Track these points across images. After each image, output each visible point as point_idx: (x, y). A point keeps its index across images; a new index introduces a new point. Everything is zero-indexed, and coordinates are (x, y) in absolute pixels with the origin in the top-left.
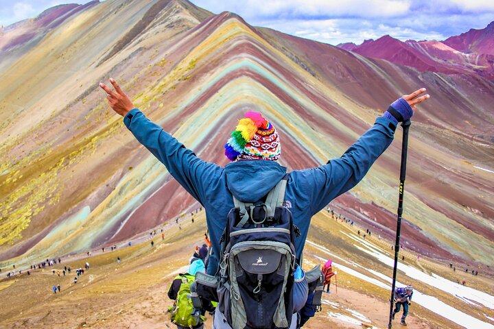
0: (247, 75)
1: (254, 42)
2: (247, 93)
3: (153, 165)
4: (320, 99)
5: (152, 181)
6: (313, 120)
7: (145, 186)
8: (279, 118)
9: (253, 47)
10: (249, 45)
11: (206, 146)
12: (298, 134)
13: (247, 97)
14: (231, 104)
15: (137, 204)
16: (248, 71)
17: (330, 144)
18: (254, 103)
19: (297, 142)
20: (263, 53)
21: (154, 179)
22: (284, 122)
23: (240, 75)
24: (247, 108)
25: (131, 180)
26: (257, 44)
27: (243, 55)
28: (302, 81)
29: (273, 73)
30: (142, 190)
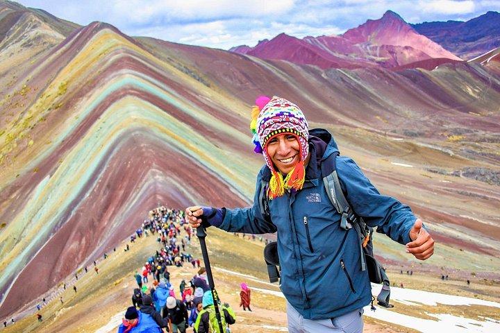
0: (131, 94)
1: (135, 55)
2: (134, 115)
3: (33, 217)
4: (220, 112)
5: (33, 238)
6: (215, 137)
7: (27, 244)
8: (176, 139)
9: (134, 61)
10: (129, 59)
11: (94, 185)
12: (201, 154)
13: (135, 120)
14: (118, 130)
15: (19, 268)
16: (132, 89)
17: (239, 160)
18: (145, 126)
19: (202, 164)
20: (146, 67)
21: (36, 233)
22: (182, 143)
23: (124, 95)
24: (137, 132)
25: (6, 240)
26: (137, 56)
27: (124, 71)
28: (197, 94)
29: (161, 88)
30: (23, 249)
